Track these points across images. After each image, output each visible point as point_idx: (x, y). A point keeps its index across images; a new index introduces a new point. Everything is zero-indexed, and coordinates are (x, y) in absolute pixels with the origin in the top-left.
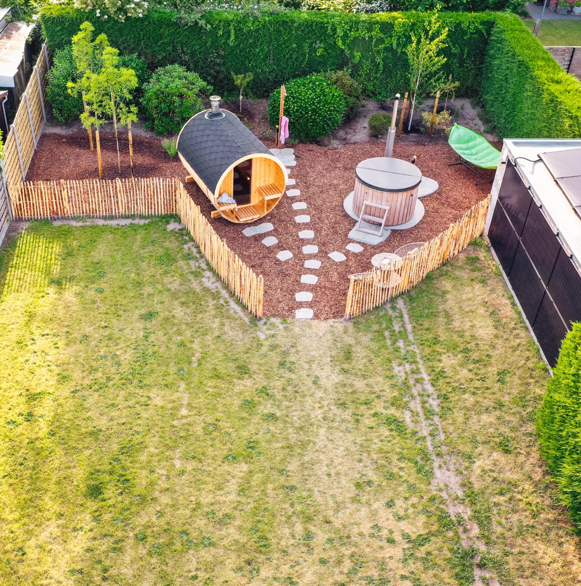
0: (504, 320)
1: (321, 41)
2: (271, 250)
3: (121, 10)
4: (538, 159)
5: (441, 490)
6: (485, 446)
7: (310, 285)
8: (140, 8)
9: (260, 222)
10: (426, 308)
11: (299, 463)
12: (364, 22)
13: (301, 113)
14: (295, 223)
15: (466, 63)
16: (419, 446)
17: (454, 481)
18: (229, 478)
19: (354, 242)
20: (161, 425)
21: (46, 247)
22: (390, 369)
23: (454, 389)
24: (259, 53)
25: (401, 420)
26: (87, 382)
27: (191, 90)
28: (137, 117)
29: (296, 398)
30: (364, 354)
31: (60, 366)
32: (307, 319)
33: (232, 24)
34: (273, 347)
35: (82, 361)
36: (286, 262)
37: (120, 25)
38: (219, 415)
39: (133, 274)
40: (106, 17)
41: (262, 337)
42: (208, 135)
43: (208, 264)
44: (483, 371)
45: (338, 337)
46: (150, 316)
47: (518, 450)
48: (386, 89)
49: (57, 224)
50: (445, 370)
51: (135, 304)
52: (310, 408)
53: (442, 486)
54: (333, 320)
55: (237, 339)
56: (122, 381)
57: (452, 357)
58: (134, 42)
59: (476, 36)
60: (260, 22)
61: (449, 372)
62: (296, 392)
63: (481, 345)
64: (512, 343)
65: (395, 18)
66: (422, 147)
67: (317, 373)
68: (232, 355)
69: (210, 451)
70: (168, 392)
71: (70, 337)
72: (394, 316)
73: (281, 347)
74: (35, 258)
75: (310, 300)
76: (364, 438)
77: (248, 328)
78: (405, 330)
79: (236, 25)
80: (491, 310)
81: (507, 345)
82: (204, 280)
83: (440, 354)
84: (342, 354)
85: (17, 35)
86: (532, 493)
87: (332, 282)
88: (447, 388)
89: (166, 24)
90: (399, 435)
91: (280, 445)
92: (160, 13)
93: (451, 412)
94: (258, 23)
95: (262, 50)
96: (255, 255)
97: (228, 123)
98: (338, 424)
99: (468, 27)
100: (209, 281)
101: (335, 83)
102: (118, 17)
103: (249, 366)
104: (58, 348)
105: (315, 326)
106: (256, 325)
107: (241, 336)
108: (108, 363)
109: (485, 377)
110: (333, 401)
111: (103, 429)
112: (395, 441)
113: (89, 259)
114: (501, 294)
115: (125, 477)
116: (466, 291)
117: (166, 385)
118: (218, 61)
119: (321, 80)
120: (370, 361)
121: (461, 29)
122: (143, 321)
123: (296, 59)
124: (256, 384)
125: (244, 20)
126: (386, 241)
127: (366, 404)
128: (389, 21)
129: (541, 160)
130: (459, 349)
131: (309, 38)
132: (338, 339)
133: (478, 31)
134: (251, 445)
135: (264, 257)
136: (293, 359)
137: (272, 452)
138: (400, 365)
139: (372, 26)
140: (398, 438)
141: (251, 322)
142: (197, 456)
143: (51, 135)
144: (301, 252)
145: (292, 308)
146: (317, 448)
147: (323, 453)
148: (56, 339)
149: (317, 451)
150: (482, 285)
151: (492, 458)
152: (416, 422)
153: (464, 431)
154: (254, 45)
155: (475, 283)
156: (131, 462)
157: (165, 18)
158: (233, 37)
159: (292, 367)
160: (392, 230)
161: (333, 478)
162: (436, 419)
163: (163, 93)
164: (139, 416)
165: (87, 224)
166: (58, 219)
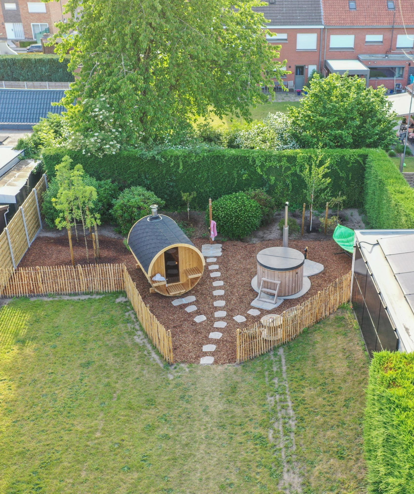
0: (356, 361)
1: (245, 170)
2: (191, 315)
3: (100, 149)
4: (377, 243)
5: (285, 489)
6: (326, 454)
7: (215, 340)
8: (114, 148)
9: (185, 295)
10: (300, 354)
11: (178, 471)
12: (275, 156)
13: (227, 218)
14: (213, 295)
15: (352, 184)
16: (275, 456)
17: (297, 481)
18: (121, 483)
19: (254, 308)
20: (77, 445)
21: (20, 316)
22: (264, 399)
23: (309, 413)
24: (201, 178)
25: (265, 436)
26: (27, 414)
27: (147, 203)
28: (100, 221)
29: (187, 422)
30: (246, 389)
31: (9, 403)
32: (208, 364)
33: (180, 158)
34: (177, 385)
35: (27, 399)
36: (201, 323)
37: (99, 160)
38: (125, 437)
39: (82, 335)
40: (89, 154)
41: (171, 377)
42: (147, 232)
43: (141, 326)
44: (333, 399)
45: (229, 377)
46: (88, 364)
47: (350, 457)
48: (296, 202)
49: (32, 300)
50: (306, 399)
51: (78, 356)
52: (197, 429)
53: (287, 485)
54: (228, 364)
55: (151, 380)
56: (55, 413)
57: (312, 390)
58: (111, 172)
59: (356, 165)
60: (200, 156)
61: (308, 401)
62: (189, 418)
63: (336, 380)
64: (359, 378)
65: (297, 153)
66: (318, 242)
67: (207, 403)
68: (145, 391)
69: (111, 464)
70: (89, 420)
71: (22, 381)
72: (274, 361)
73: (184, 385)
74: (9, 325)
75: (213, 350)
76: (234, 451)
77: (161, 372)
78: (281, 371)
79: (183, 159)
80: (347, 354)
81: (355, 379)
82: (135, 337)
83: (303, 387)
84: (230, 389)
85: (25, 168)
86: (355, 489)
87: (232, 337)
88: (304, 412)
89: (133, 159)
90: (261, 448)
91: (166, 458)
92: (129, 151)
93: (304, 430)
94: (199, 157)
95: (203, 176)
96: (178, 318)
97: (162, 224)
98: (216, 441)
99: (350, 158)
100: (139, 339)
101: (254, 198)
102: (98, 154)
103: (156, 400)
104: (11, 389)
105: (213, 369)
106: (168, 369)
107: (155, 377)
108: (47, 400)
109: (334, 403)
110: (216, 424)
111: (31, 449)
112: (257, 453)
113: (51, 324)
114: (356, 343)
115: (39, 486)
116: (331, 341)
117: (88, 415)
118: (171, 184)
119: (243, 196)
120: (250, 393)
121: (345, 160)
122: (82, 368)
123: (228, 182)
124: (159, 412)
125: (189, 155)
126: (279, 307)
127: (240, 425)
128: (293, 155)
129: (378, 244)
130: (319, 383)
131: (237, 167)
132: (229, 378)
133: (357, 161)
134: (145, 458)
135: (185, 320)
136: (191, 394)
137: (159, 464)
138: (272, 396)
139: (281, 159)
140: (260, 450)
141: (164, 367)
142: (100, 468)
143: (43, 237)
144: (213, 316)
145: (199, 357)
146: (196, 459)
147: (200, 463)
148: (10, 383)
149: (195, 461)
150: (343, 337)
151: (329, 463)
152: (276, 438)
153: (311, 443)
154: (197, 173)
155: (338, 335)
156: (46, 474)
157: (132, 155)
158: (181, 167)
159: (190, 399)
160: (284, 299)
161: (203, 481)
162: (292, 436)
163: (126, 206)
164: (62, 439)
165: (56, 299)
166: (34, 296)
